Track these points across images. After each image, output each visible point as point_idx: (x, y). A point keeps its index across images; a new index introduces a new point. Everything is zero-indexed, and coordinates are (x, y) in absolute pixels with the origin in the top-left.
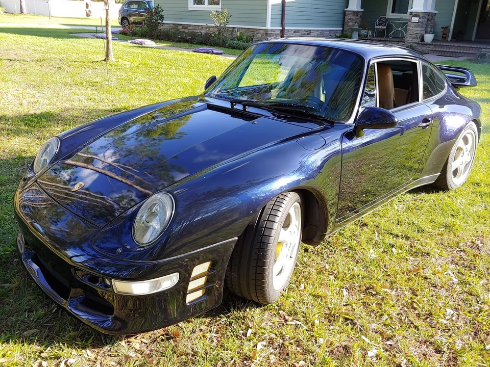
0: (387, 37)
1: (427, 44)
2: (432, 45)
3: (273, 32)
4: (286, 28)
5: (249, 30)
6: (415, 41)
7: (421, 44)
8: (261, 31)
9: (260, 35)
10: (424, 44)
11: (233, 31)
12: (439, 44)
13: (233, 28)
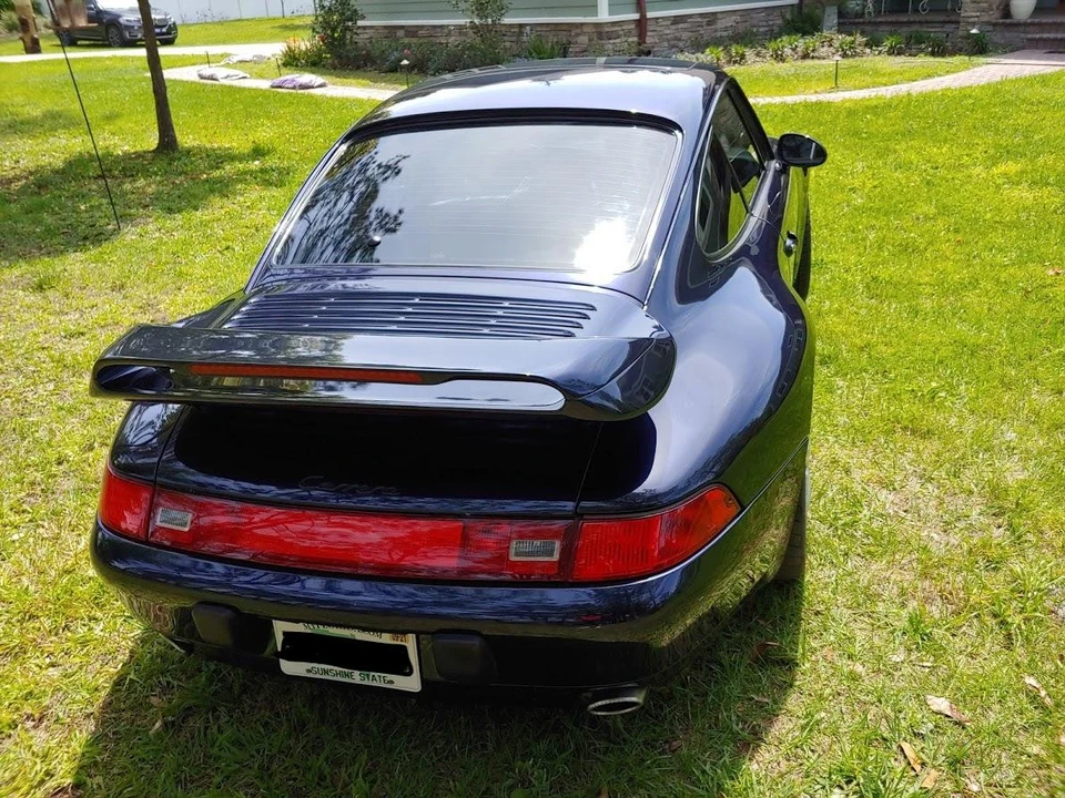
0: (916, 11)
1: (1018, 25)
2: (1031, 24)
3: (616, 29)
4: (650, 15)
5: (559, 28)
6: (985, 19)
7: (1003, 24)
8: (586, 29)
9: (584, 39)
10: (1011, 25)
11: (521, 33)
12: (1051, 21)
13: (521, 26)
